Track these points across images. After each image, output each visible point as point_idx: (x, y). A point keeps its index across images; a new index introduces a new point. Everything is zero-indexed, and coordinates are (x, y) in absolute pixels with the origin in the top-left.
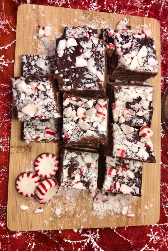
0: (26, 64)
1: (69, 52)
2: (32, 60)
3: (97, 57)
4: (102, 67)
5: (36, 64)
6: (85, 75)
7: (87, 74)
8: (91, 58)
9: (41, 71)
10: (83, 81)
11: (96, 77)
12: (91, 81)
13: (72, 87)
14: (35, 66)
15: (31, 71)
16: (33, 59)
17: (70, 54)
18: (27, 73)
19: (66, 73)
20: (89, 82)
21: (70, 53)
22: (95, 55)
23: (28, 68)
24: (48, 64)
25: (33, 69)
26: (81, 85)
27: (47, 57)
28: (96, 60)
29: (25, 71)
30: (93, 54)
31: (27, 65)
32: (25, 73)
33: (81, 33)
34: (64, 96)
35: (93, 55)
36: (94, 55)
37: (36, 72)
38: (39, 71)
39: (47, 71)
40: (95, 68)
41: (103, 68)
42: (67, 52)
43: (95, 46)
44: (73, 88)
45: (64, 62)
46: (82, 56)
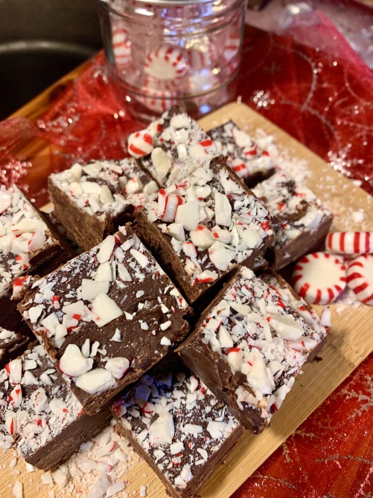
0: (192, 464)
1: (100, 351)
2: (172, 456)
3: (69, 287)
4: (85, 260)
5: (174, 441)
6: (125, 283)
7: (120, 280)
8: (79, 298)
9: (177, 416)
10: (141, 277)
11: (113, 258)
12: (129, 260)
13: (170, 289)
14: (180, 438)
15: (196, 436)
16: (168, 455)
17: (104, 346)
18: (208, 441)
19: (153, 321)
20: (135, 263)
21: (100, 347)
22: (67, 292)
23: (195, 448)
24: (149, 413)
25: (190, 435)
26: (152, 276)
27: (136, 430)
28: (76, 284)
29: (208, 450)
30: (66, 299)
31: (192, 458)
32: (212, 449)
33: (19, 412)
34: (200, 291)
35: (69, 299)
36: (67, 296)
37: (188, 423)
38: (182, 421)
39: (168, 403)
40: (95, 276)
41: (84, 256)
42: (104, 357)
43: (46, 310)
44: (170, 286)
45: (130, 345)
46: (88, 317)
